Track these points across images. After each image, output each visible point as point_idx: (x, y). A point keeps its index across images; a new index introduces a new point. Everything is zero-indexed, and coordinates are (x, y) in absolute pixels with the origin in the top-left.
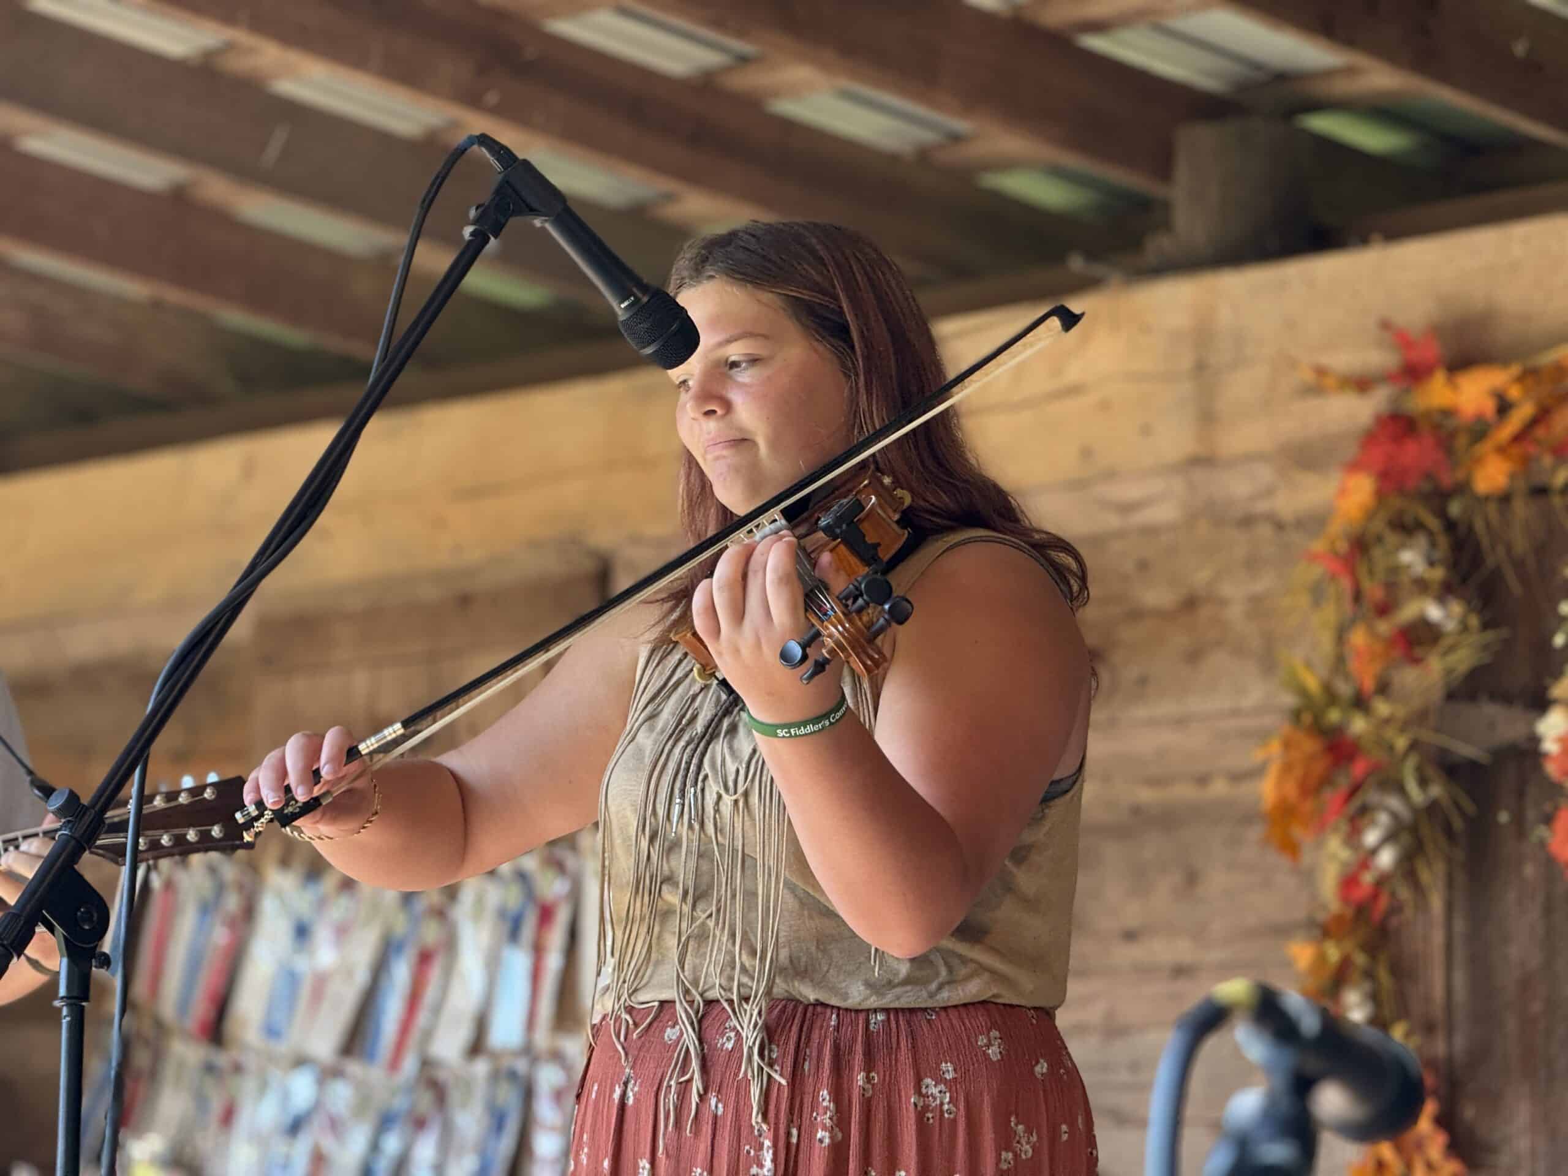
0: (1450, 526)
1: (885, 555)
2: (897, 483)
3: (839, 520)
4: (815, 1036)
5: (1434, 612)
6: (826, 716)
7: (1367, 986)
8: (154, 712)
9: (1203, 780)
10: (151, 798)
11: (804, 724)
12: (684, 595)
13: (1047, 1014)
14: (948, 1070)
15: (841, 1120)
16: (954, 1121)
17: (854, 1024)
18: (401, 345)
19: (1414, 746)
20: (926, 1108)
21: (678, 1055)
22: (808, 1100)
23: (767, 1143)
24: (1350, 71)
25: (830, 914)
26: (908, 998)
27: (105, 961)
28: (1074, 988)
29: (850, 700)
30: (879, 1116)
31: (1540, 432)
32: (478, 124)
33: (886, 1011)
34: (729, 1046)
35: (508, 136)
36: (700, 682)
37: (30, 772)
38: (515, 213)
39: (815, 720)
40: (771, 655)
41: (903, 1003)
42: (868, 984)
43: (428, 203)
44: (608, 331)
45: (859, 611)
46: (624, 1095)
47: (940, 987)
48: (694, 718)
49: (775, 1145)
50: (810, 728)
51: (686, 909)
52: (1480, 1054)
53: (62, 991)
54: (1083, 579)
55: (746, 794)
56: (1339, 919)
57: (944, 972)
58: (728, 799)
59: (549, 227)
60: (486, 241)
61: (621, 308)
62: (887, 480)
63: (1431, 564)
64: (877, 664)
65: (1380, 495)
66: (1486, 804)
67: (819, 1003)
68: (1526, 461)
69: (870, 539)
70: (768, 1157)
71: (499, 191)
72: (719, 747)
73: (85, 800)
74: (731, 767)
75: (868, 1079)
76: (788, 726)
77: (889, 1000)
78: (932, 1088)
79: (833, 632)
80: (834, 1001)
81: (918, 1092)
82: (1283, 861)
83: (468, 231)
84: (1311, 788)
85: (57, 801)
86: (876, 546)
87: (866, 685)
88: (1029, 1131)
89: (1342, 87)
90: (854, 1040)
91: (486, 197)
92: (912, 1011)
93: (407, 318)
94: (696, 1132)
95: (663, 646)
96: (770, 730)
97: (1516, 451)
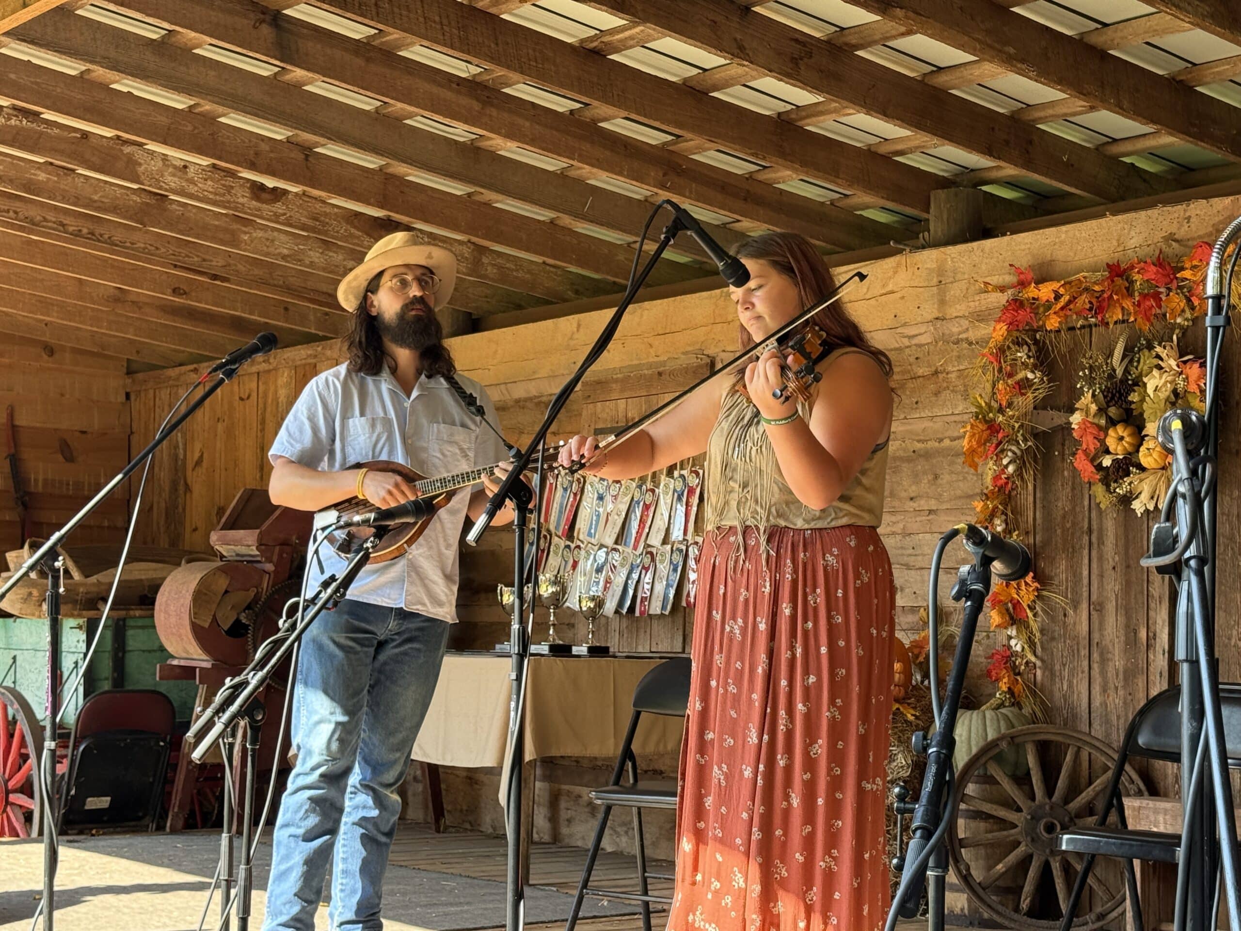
0: (1036, 342)
1: (814, 356)
2: (821, 329)
3: (796, 344)
4: (785, 540)
5: (1030, 376)
6: (790, 417)
7: (1004, 517)
8: (548, 418)
9: (941, 440)
10: (548, 449)
11: (782, 420)
12: (742, 371)
13: (874, 528)
14: (835, 551)
15: (795, 571)
16: (837, 570)
17: (799, 535)
18: (639, 279)
19: (1021, 426)
20: (827, 565)
21: (735, 546)
22: (782, 563)
23: (768, 580)
24: (998, 168)
25: (791, 493)
26: (820, 525)
27: (531, 512)
28: (886, 518)
29: (800, 412)
30: (809, 568)
31: (1072, 306)
32: (664, 195)
33: (811, 529)
34: (753, 544)
35: (676, 199)
36: (746, 405)
37: (504, 441)
38: (681, 230)
39: (786, 419)
40: (769, 395)
41: (818, 526)
42: (804, 520)
43: (648, 227)
44: (716, 272)
45: (802, 377)
46: (715, 561)
47: (832, 520)
48: (743, 418)
49: (771, 580)
50: (783, 422)
51: (741, 490)
52: (1046, 543)
53: (516, 523)
54: (890, 365)
55: (761, 447)
56: (992, 492)
57: (833, 515)
58: (754, 449)
59: (693, 235)
60: (670, 240)
61: (721, 265)
62: (817, 328)
63: (1029, 357)
64: (808, 397)
65: (1008, 330)
66: (1049, 448)
67: (786, 527)
68: (1066, 316)
69: (808, 350)
70: (768, 584)
71: (674, 221)
72: (753, 429)
73: (523, 452)
74: (756, 437)
75: (805, 555)
76: (775, 420)
77: (812, 525)
78: (829, 558)
79: (792, 385)
80: (792, 526)
81: (824, 559)
82: (972, 471)
83: (663, 237)
84: (982, 443)
85: (513, 452)
86: (810, 353)
87: (807, 407)
88: (866, 572)
89: (994, 174)
90: (799, 541)
91: (669, 223)
92: (820, 529)
93: (641, 269)
94: (742, 575)
95: (733, 391)
96: (769, 422)
97: (1062, 313)
